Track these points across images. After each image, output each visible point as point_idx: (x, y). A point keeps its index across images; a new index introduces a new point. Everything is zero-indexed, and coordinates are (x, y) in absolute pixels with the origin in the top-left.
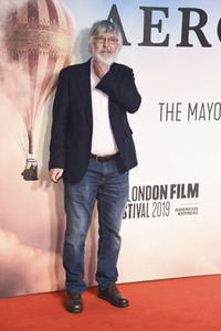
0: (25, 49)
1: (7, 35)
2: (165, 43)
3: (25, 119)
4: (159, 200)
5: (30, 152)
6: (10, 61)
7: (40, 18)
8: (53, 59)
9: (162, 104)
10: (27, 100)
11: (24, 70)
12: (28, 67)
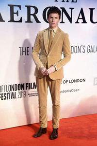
2: (20, 21)
4: (21, 90)
9: (20, 48)
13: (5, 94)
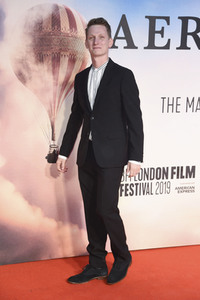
0: (49, 53)
1: (34, 41)
2: (167, 47)
3: (49, 112)
4: (161, 180)
5: (53, 139)
6: (36, 63)
7: (62, 26)
8: (73, 61)
9: (164, 98)
10: (50, 96)
11: (48, 70)
12: (51, 68)
13: (132, 184)
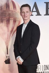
0: (5, 19)
3: (5, 42)
5: (7, 54)
7: (10, 8)
8: (15, 21)
10: (6, 36)
11: (5, 26)
12: (6, 25)
13: (41, 72)
